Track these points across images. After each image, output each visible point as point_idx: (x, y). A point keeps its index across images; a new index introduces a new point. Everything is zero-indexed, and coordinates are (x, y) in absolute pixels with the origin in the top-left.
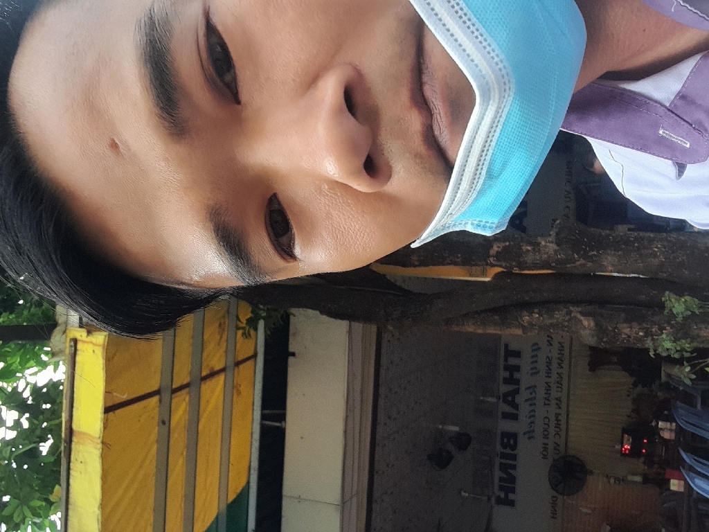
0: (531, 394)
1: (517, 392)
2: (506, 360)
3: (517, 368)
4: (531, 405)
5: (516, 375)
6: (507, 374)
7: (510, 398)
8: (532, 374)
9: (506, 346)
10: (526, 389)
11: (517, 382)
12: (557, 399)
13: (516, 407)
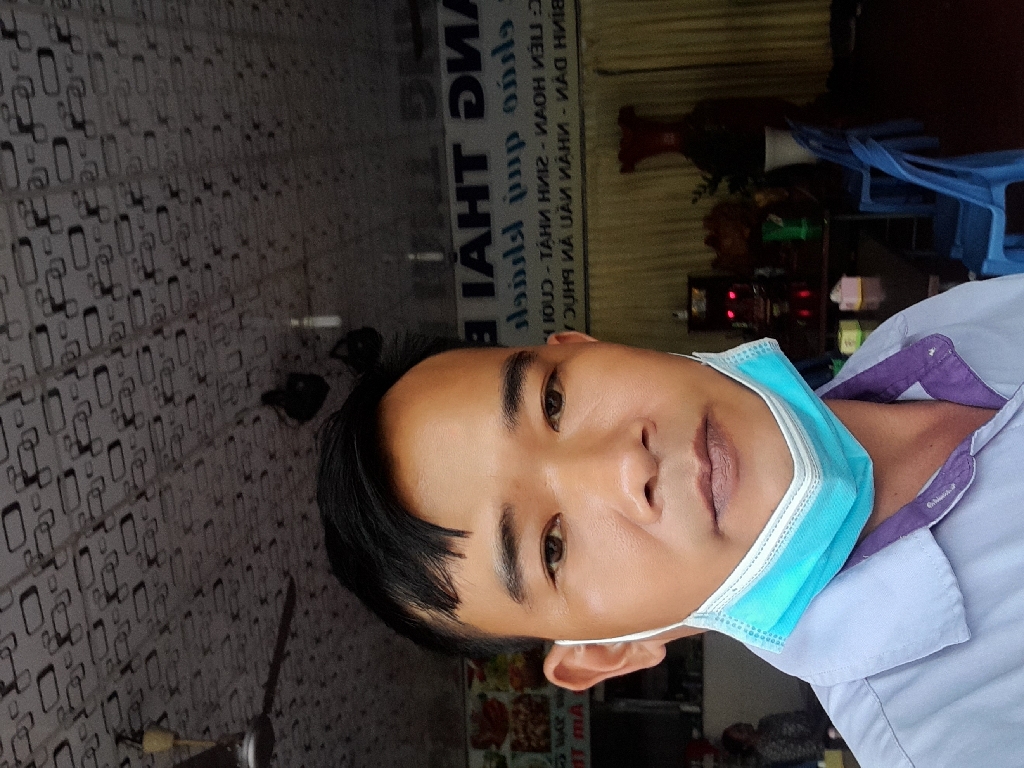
0: (514, 239)
1: (486, 239)
2: (459, 178)
3: (483, 192)
4: (515, 262)
5: (482, 207)
6: (464, 208)
7: (475, 255)
8: (513, 200)
9: (457, 148)
10: (505, 231)
11: (485, 220)
12: (564, 242)
13: (488, 270)
